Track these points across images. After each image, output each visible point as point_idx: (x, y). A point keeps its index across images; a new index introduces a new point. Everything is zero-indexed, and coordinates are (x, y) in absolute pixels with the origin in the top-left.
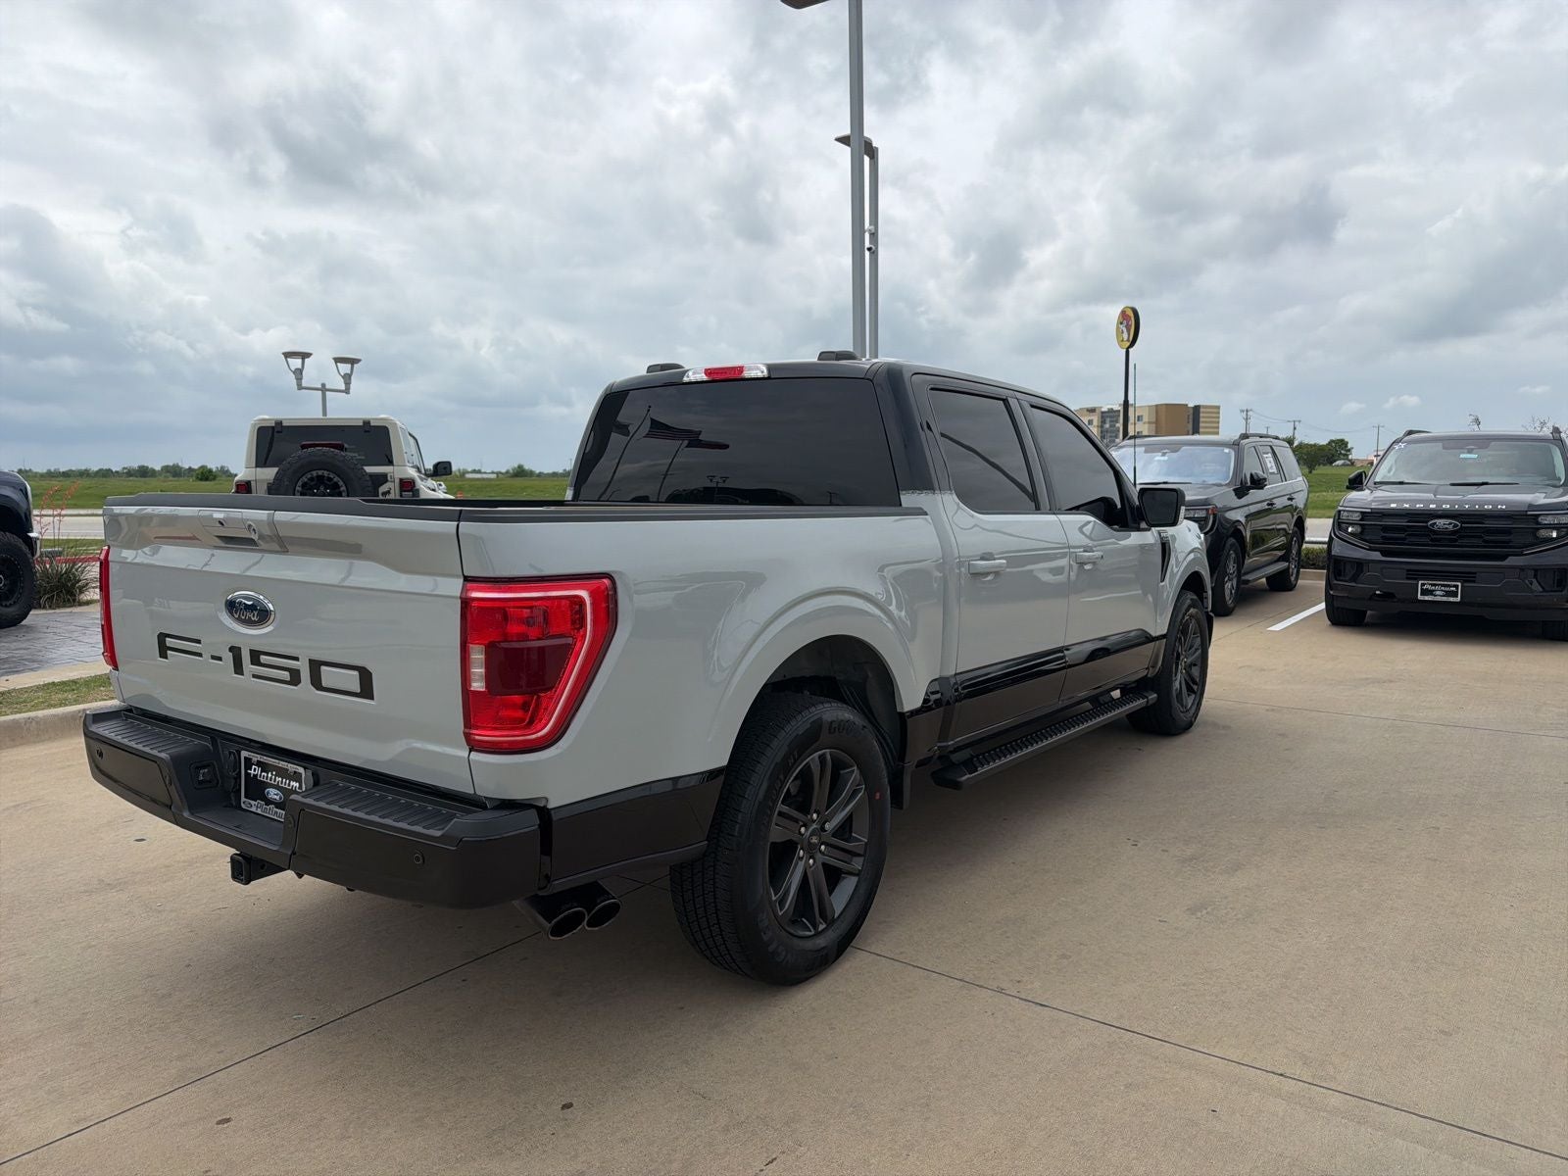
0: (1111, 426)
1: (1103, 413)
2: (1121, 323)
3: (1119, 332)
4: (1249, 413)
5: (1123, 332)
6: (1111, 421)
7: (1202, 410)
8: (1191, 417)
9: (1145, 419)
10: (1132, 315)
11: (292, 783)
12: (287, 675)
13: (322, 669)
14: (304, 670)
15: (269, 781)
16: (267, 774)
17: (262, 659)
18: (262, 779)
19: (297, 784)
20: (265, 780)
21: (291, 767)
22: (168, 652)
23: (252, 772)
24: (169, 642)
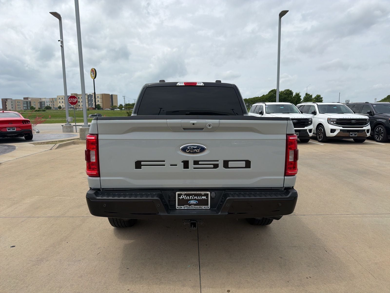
0: (90, 99)
1: (88, 95)
2: (92, 72)
3: (91, 75)
4: (125, 97)
5: (92, 75)
6: (90, 97)
7: (113, 96)
8: (111, 97)
9: (99, 97)
10: (94, 70)
11: (202, 197)
12: (212, 166)
13: (229, 162)
14: (221, 164)
15: (190, 199)
16: (190, 197)
17: (200, 163)
18: (186, 199)
19: (205, 197)
20: (188, 199)
21: (203, 193)
22: (142, 166)
23: (181, 197)
24: (142, 163)
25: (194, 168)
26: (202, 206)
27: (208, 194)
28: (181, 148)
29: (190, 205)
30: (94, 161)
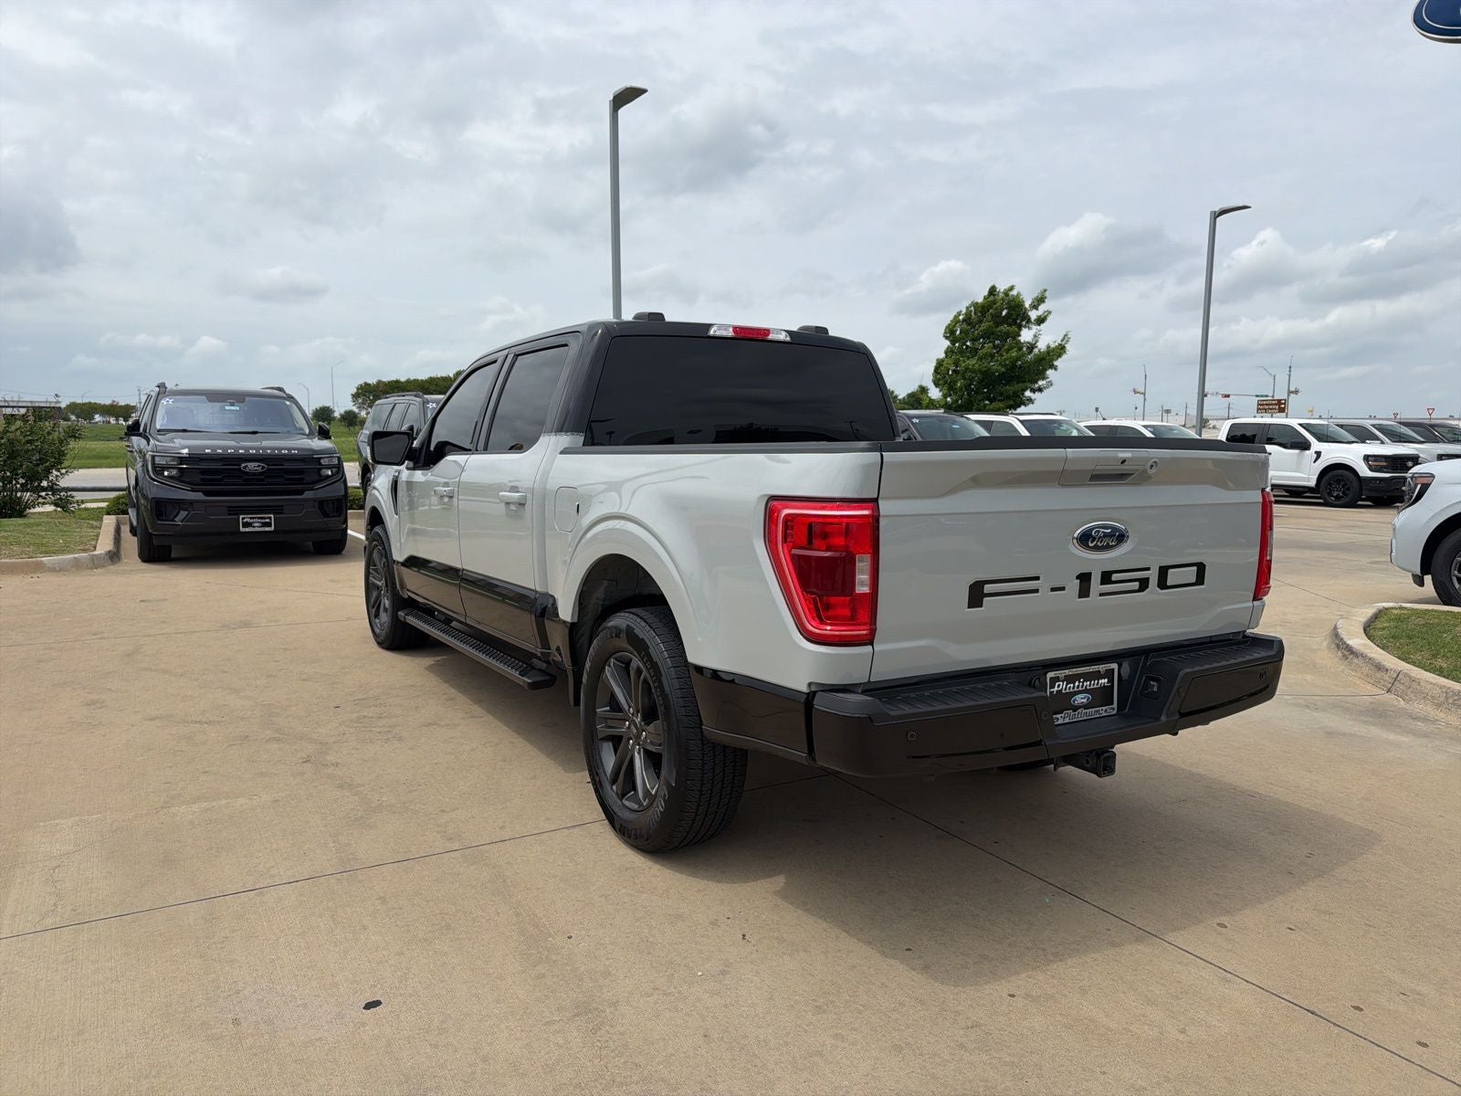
11: (1100, 681)
12: (1136, 585)
13: (1170, 571)
14: (1153, 576)
15: (1076, 689)
16: (1074, 684)
17: (1115, 577)
18: (1067, 691)
19: (1106, 680)
20: (1071, 690)
21: (1102, 668)
22: (986, 599)
23: (1056, 689)
24: (988, 588)
25: (1101, 595)
26: (1100, 708)
27: (1113, 669)
28: (1076, 535)
29: (1075, 709)
30: (866, 589)
